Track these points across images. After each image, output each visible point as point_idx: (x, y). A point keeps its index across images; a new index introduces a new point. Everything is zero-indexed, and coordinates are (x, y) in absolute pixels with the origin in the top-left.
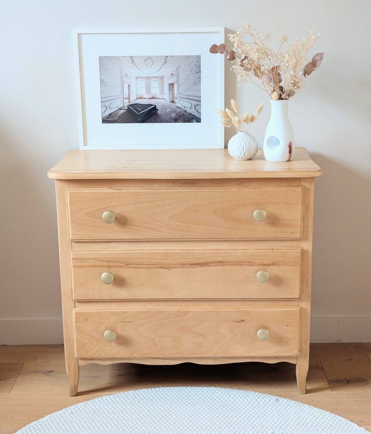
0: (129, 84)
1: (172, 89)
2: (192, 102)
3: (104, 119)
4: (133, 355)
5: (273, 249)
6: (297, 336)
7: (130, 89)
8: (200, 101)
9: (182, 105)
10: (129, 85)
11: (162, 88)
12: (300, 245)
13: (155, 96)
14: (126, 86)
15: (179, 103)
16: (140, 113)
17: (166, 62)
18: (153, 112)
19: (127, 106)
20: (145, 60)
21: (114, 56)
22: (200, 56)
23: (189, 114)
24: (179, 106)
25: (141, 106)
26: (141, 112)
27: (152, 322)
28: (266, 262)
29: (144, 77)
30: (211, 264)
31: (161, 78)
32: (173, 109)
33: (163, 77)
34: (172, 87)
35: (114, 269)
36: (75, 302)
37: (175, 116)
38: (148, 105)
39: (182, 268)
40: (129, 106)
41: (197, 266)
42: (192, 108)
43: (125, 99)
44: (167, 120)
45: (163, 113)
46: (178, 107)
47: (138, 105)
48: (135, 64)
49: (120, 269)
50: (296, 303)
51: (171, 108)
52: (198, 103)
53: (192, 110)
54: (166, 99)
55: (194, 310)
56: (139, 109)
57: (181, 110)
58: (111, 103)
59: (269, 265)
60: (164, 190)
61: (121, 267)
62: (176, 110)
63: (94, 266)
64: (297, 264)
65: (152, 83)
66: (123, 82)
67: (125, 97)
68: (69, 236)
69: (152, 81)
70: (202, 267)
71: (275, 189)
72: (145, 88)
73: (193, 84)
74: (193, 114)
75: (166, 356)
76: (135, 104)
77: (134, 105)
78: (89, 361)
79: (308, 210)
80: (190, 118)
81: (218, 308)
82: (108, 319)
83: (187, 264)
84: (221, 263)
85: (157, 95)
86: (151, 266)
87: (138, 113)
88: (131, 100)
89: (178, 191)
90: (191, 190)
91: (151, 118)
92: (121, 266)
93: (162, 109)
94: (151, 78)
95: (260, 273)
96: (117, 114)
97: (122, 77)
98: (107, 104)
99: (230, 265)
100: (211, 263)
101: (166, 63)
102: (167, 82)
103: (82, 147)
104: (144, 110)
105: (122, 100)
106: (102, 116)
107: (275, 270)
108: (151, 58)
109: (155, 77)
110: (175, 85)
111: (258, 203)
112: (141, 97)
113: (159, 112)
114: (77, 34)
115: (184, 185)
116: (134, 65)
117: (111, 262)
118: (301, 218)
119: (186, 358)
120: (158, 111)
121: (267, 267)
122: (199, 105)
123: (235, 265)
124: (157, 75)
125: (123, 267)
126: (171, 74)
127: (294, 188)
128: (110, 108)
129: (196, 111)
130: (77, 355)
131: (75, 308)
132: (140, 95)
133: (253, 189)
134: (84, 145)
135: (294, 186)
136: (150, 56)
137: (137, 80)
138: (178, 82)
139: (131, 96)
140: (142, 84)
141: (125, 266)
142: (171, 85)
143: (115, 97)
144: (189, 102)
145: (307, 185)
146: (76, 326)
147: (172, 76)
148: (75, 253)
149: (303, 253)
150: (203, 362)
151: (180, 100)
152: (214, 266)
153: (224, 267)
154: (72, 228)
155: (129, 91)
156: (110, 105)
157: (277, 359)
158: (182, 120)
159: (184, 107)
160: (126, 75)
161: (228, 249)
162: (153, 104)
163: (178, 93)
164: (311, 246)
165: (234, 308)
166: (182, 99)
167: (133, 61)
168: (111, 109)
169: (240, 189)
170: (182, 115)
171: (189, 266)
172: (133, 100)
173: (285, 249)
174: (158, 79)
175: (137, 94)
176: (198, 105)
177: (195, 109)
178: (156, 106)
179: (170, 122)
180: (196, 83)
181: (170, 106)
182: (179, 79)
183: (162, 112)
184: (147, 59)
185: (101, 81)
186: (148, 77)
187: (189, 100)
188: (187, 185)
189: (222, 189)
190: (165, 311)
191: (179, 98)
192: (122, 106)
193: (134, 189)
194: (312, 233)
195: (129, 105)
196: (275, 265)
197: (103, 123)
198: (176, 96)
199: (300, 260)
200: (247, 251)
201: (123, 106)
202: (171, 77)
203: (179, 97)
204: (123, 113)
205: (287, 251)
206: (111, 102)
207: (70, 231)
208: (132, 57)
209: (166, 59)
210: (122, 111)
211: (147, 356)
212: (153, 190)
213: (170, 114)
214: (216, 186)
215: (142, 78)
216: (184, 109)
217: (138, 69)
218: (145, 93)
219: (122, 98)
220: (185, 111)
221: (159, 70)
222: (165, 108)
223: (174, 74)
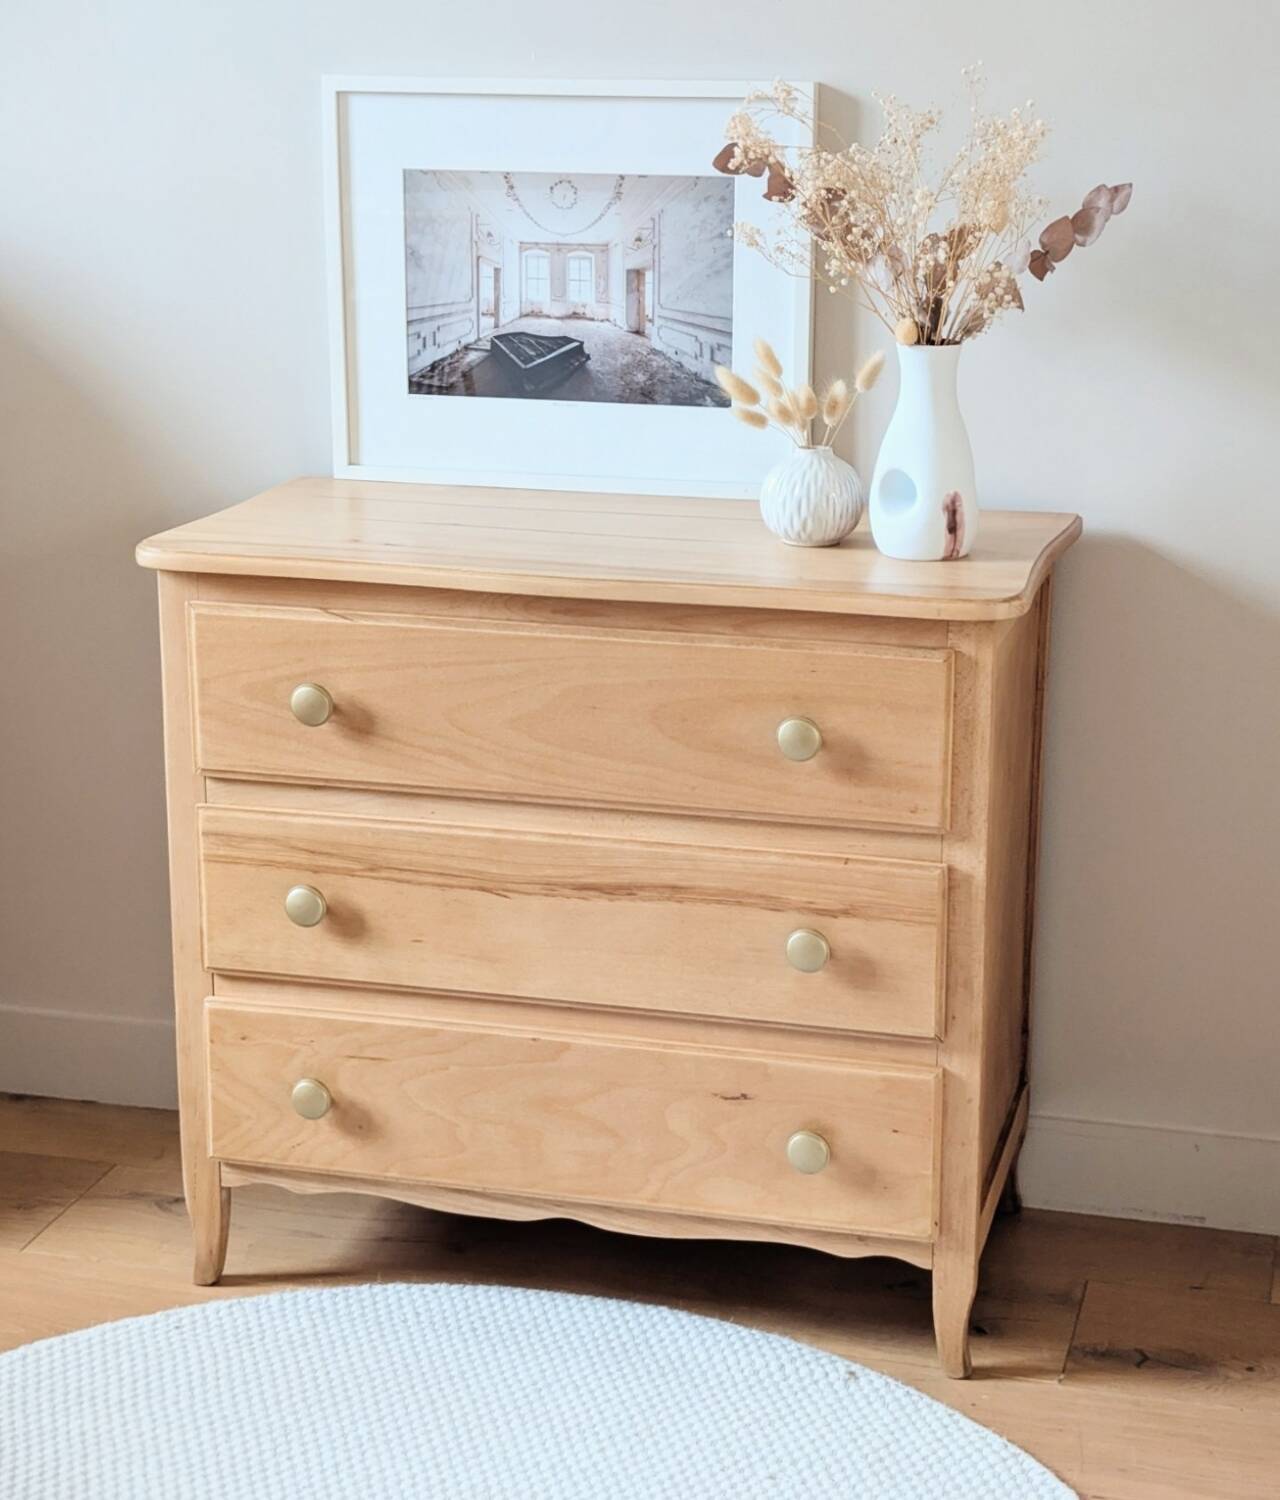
0: (498, 266)
1: (638, 290)
2: (703, 336)
3: (415, 379)
4: (387, 1170)
5: (847, 859)
6: (930, 1172)
7: (501, 281)
8: (729, 334)
9: (669, 346)
10: (497, 271)
11: (603, 283)
12: (944, 856)
13: (580, 310)
14: (487, 271)
15: (661, 338)
16: (531, 365)
17: (618, 195)
18: (572, 364)
19: (489, 338)
20: (552, 188)
21: (451, 172)
23: (693, 377)
24: (658, 347)
25: (533, 342)
26: (534, 360)
27: (447, 1069)
28: (822, 902)
29: (547, 244)
30: (641, 893)
31: (603, 251)
32: (639, 358)
33: (607, 245)
34: (636, 282)
35: (330, 878)
36: (213, 975)
37: (645, 382)
38: (560, 341)
39: (546, 895)
40: (496, 341)
41: (597, 894)
42: (701, 355)
43: (483, 314)
44: (620, 393)
45: (607, 368)
46: (654, 352)
47: (525, 338)
48: (517, 199)
49: (351, 880)
50: (928, 1056)
51: (634, 355)
52: (722, 340)
53: (702, 362)
54: (618, 323)
55: (585, 1042)
56: (527, 350)
57: (667, 362)
58: (439, 329)
59: (833, 914)
60: (490, 628)
61: (353, 876)
62: (650, 360)
63: (269, 864)
64: (928, 919)
65: (573, 265)
66: (478, 258)
67: (483, 308)
68: (195, 756)
69: (571, 258)
70: (611, 900)
71: (856, 652)
72: (548, 282)
73: (708, 276)
74: (704, 376)
75: (492, 1188)
76: (515, 335)
77: (510, 337)
78: (254, 1175)
79: (972, 733)
80: (694, 392)
81: (665, 1046)
82: (312, 1041)
83: (564, 886)
84: (675, 891)
85: (587, 307)
86: (447, 879)
87: (523, 366)
88: (503, 321)
89: (537, 634)
90: (579, 634)
91: (567, 385)
92: (353, 870)
93: (604, 356)
94: (572, 248)
95: (799, 938)
96: (456, 364)
97: (476, 242)
98: (426, 329)
99: (702, 900)
100: (642, 888)
101: (620, 199)
102: (620, 264)
103: (341, 470)
104: (544, 356)
105: (474, 318)
106: (409, 370)
107: (851, 934)
108: (569, 182)
109: (582, 245)
110: (649, 276)
111: (796, 698)
112: (536, 310)
113: (591, 365)
114: (334, 95)
115: (559, 617)
116: (515, 203)
117: (321, 853)
118: (945, 762)
119: (560, 1204)
120: (589, 362)
121: (827, 921)
122: (724, 346)
123: (719, 902)
124: (589, 238)
125: (359, 873)
126: (633, 239)
127: (919, 656)
128: (435, 344)
129: (716, 366)
130: (214, 1151)
131: (213, 994)
132: (532, 304)
133: (781, 647)
134: (350, 464)
135: (920, 648)
136: (568, 175)
137: (525, 254)
138: (657, 264)
139: (502, 307)
140: (540, 266)
141: (366, 874)
142: (633, 275)
143: (451, 309)
144: (691, 335)
145: (967, 647)
146: (212, 1053)
147: (638, 242)
148: (211, 813)
149: (952, 881)
150: (616, 1222)
151: (661, 326)
152: (650, 899)
153: (686, 906)
154: (203, 731)
155: (497, 288)
156: (434, 333)
157: (860, 1243)
158: (668, 396)
159: (676, 353)
160: (490, 235)
161: (699, 847)
162: (572, 336)
163: (656, 302)
164: (980, 862)
165: (716, 1050)
166: (669, 324)
167: (512, 187)
168: (439, 346)
169: (739, 644)
170: (669, 380)
171: (567, 892)
172: (510, 322)
173: (891, 864)
174: (591, 251)
175: (524, 300)
176: (723, 349)
177: (712, 359)
178: (582, 343)
179: (627, 401)
180: (718, 272)
181: (629, 347)
182: (662, 255)
183: (603, 364)
184: (556, 184)
185: (409, 251)
186: (558, 244)
187: (691, 330)
188: (568, 618)
189: (682, 641)
190: (489, 1035)
191: (658, 322)
192: (472, 338)
193: (398, 619)
194: (984, 817)
195: (497, 337)
196: (855, 916)
197: (410, 392)
198: (648, 312)
199: (938, 906)
200: (760, 858)
201: (476, 337)
202: (635, 248)
203: (659, 317)
204: (478, 361)
205: (895, 870)
206: (440, 322)
207: (199, 741)
208: (508, 173)
209: (621, 185)
210: (473, 356)
211: (433, 1179)
212: (458, 625)
213: (631, 374)
214: (663, 630)
215: (541, 249)
216: (674, 357)
217: (528, 215)
218: (548, 300)
219: (475, 312)
220: (680, 366)
221: (596, 221)
222: (611, 351)
223: (643, 238)
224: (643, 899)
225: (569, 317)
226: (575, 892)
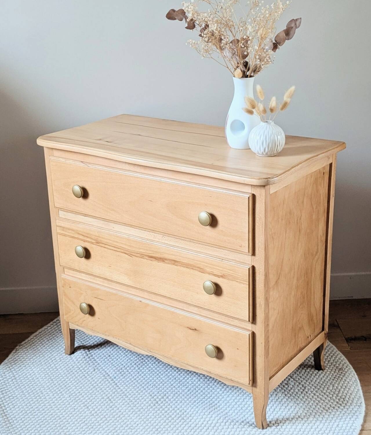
28: (215, 272)
39: (141, 258)
41: (155, 259)
49: (93, 245)
55: (153, 304)
59: (218, 276)
63: (73, 237)
64: (244, 282)
70: (158, 262)
71: (223, 191)
75: (132, 343)
82: (86, 291)
84: (175, 262)
86: (116, 249)
92: (93, 242)
99: (183, 266)
100: (166, 259)
107: (224, 284)
111: (206, 205)
117: (85, 236)
119: (151, 351)
123: (187, 267)
135: (242, 192)
141: (96, 244)
146: (63, 290)
149: (254, 271)
152: (169, 264)
153: (178, 267)
164: (262, 266)
171: (147, 258)
190: (129, 298)
196: (225, 278)
224: (166, 263)
226: (149, 258)
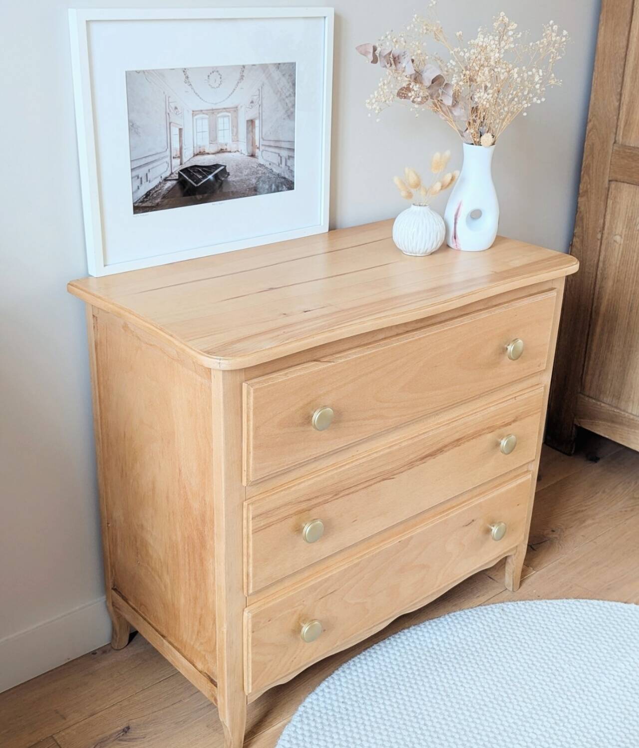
0: (181, 127)
1: (252, 131)
2: (282, 152)
3: (136, 205)
5: (515, 397)
6: (526, 514)
7: (183, 136)
8: (293, 150)
9: (267, 161)
10: (180, 130)
11: (235, 130)
12: (540, 380)
13: (224, 148)
14: (175, 131)
15: (263, 157)
16: (200, 184)
17: (242, 77)
18: (221, 180)
19: (177, 172)
20: (209, 76)
21: (153, 70)
22: (295, 63)
23: (277, 176)
24: (262, 162)
25: (200, 170)
26: (201, 181)
27: (363, 578)
28: (507, 420)
29: (207, 110)
30: (445, 449)
31: (235, 111)
32: (253, 170)
33: (237, 107)
34: (251, 127)
35: (318, 510)
37: (255, 183)
38: (214, 167)
39: (409, 469)
40: (181, 173)
41: (429, 458)
42: (281, 163)
43: (173, 158)
44: (244, 192)
45: (238, 178)
46: (261, 165)
47: (197, 168)
48: (190, 85)
49: (329, 506)
51: (250, 169)
52: (290, 154)
53: (281, 167)
54: (243, 152)
56: (198, 176)
57: (266, 170)
58: (149, 170)
59: (509, 424)
61: (328, 503)
62: (258, 170)
63: (287, 518)
65: (220, 121)
66: (170, 123)
69: (219, 117)
70: (435, 458)
72: (208, 132)
73: (284, 119)
74: (283, 175)
76: (192, 167)
77: (189, 169)
80: (278, 184)
83: (417, 461)
84: (458, 442)
85: (228, 145)
86: (368, 483)
87: (196, 185)
88: (185, 160)
91: (219, 192)
92: (328, 499)
93: (236, 172)
94: (219, 111)
96: (160, 191)
97: (169, 114)
98: (141, 172)
99: (468, 441)
100: (446, 446)
101: (243, 79)
102: (243, 118)
104: (207, 177)
105: (169, 161)
106: (133, 200)
107: (516, 429)
109: (225, 109)
110: (257, 122)
111: (509, 330)
112: (202, 151)
114: (85, 23)
116: (189, 88)
117: (313, 498)
120: (229, 177)
121: (507, 428)
122: (291, 157)
123: (473, 438)
124: (228, 104)
125: (331, 500)
126: (249, 102)
128: (147, 181)
129: (287, 168)
130: (252, 689)
131: (246, 607)
132: (200, 147)
134: (104, 266)
136: (217, 67)
137: (195, 117)
138: (261, 116)
139: (184, 151)
140: (203, 124)
141: (334, 498)
142: (250, 123)
143: (156, 157)
144: (275, 153)
146: (253, 639)
147: (251, 104)
151: (263, 150)
152: (449, 450)
153: (461, 446)
155: (181, 141)
156: (147, 174)
158: (266, 189)
159: (270, 164)
160: (176, 108)
162: (220, 163)
163: (261, 137)
164: (550, 378)
166: (267, 148)
167: (187, 77)
168: (150, 182)
170: (266, 180)
171: (418, 463)
172: (189, 160)
173: (529, 392)
174: (229, 112)
175: (195, 145)
177: (286, 165)
178: (225, 166)
179: (248, 196)
180: (288, 116)
181: (248, 164)
182: (263, 109)
183: (236, 177)
184: (211, 73)
185: (130, 124)
186: (213, 110)
187: (277, 150)
191: (262, 148)
192: (168, 174)
195: (181, 171)
196: (516, 421)
197: (135, 213)
198: (257, 143)
199: (540, 403)
201: (170, 173)
202: (250, 107)
203: (263, 145)
204: (171, 187)
205: (531, 394)
206: (150, 166)
208: (185, 69)
209: (243, 71)
210: (169, 184)
213: (249, 179)
215: (204, 113)
216: (269, 167)
217: (196, 94)
218: (208, 143)
219: (169, 158)
220: (271, 171)
221: (232, 93)
222: (240, 168)
223: (254, 101)
224: (446, 452)
225: (218, 152)
226: (421, 461)
